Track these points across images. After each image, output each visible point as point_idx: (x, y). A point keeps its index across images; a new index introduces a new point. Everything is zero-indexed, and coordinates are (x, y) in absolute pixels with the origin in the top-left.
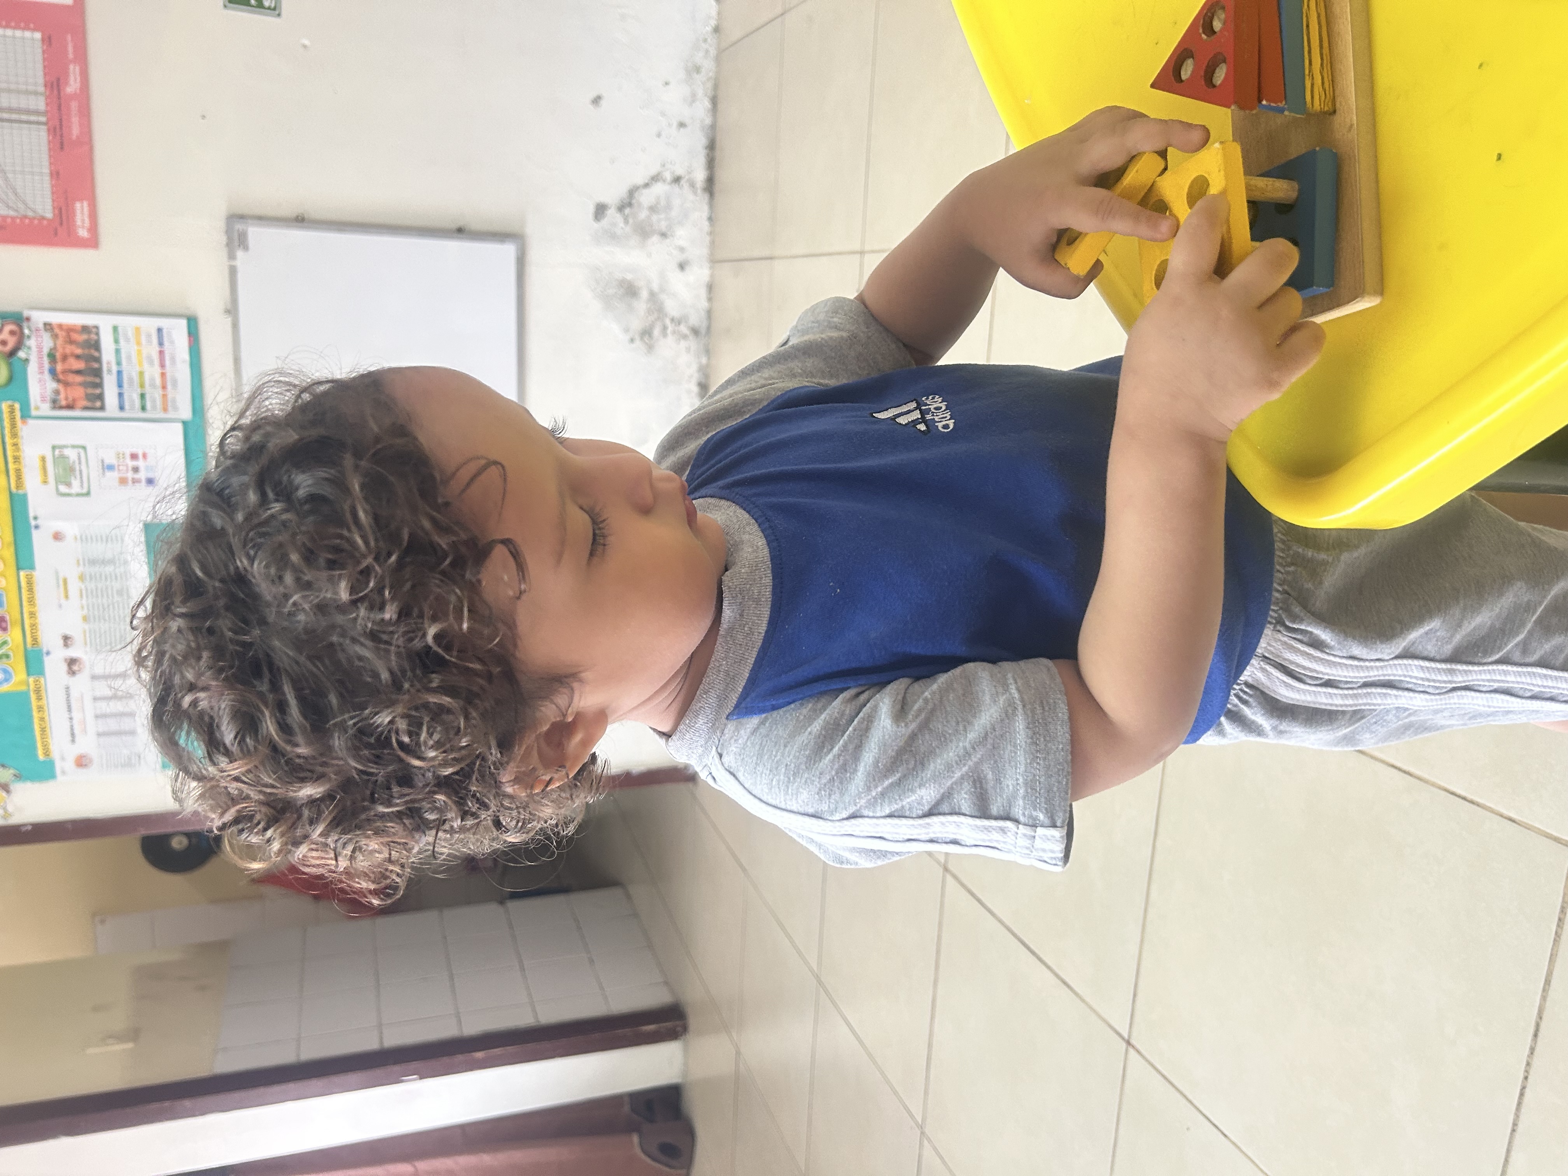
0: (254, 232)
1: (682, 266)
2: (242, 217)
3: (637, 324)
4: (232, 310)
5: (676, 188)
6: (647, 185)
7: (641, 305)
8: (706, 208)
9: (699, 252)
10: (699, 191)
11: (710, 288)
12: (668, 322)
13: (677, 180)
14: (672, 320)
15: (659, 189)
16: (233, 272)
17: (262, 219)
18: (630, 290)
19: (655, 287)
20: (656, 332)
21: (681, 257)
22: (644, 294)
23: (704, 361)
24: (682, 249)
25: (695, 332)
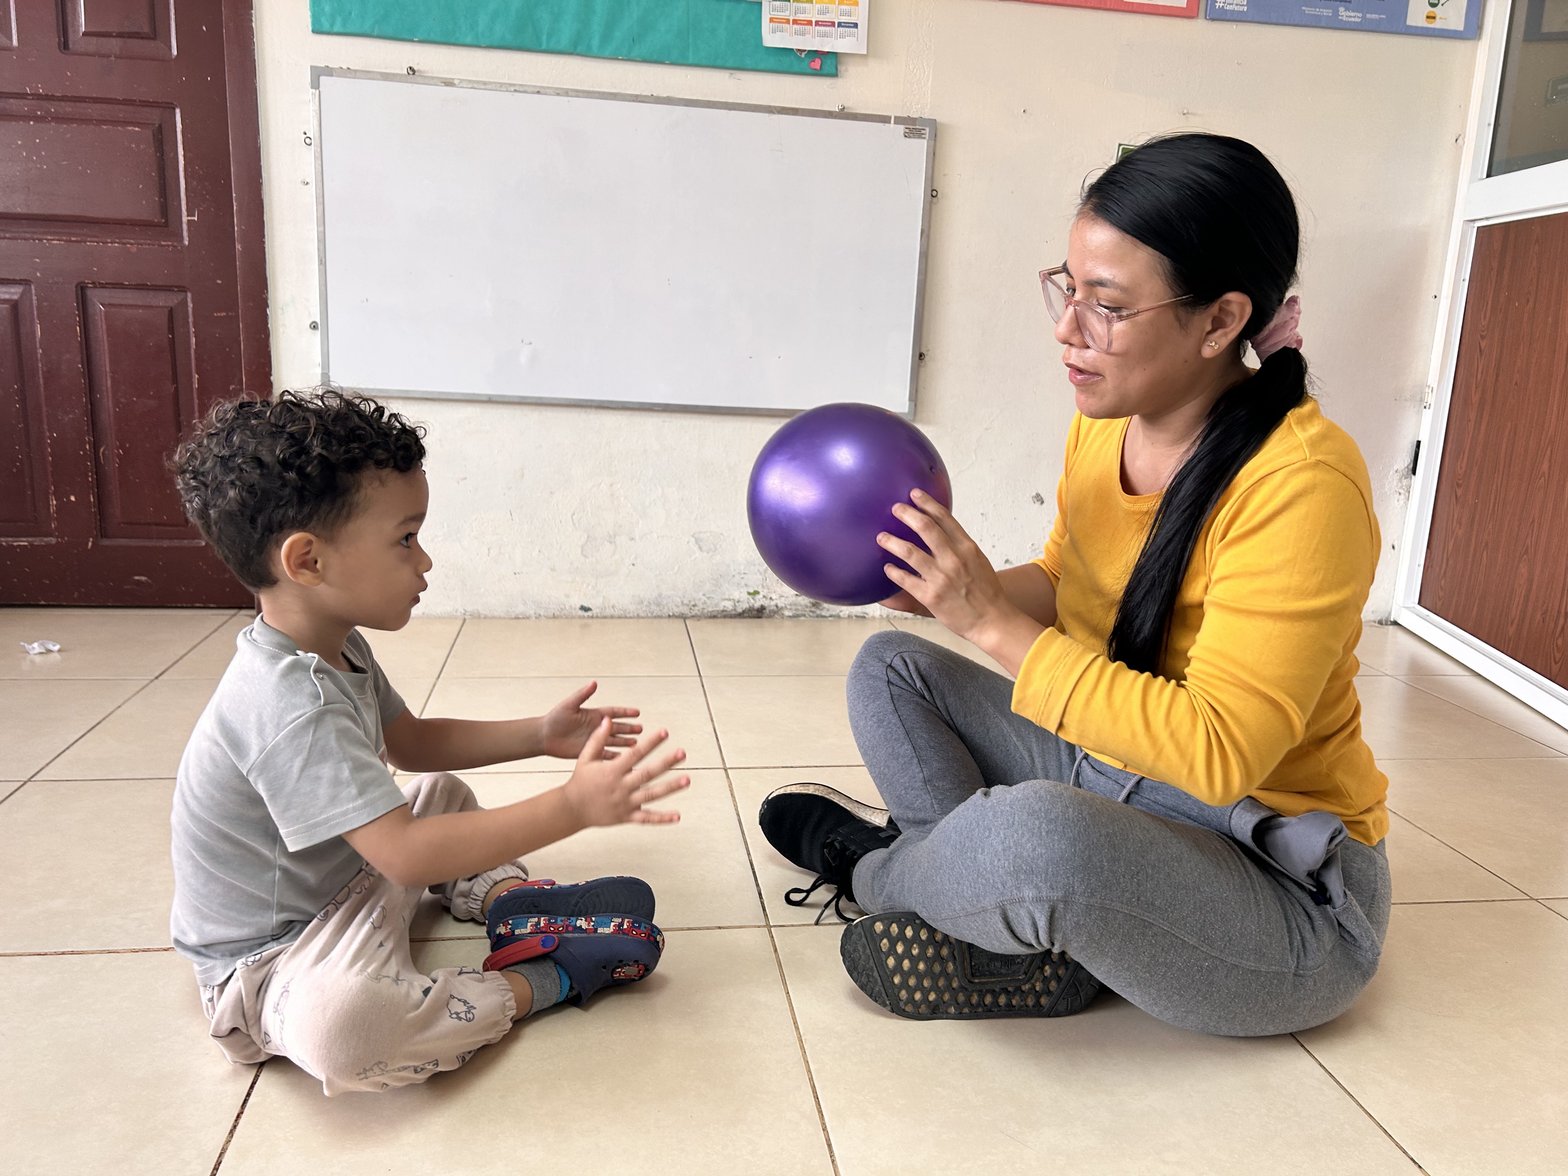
0: (921, 146)
2: (935, 137)
4: (844, 114)
16: (885, 120)
17: (933, 156)
23: (787, 613)
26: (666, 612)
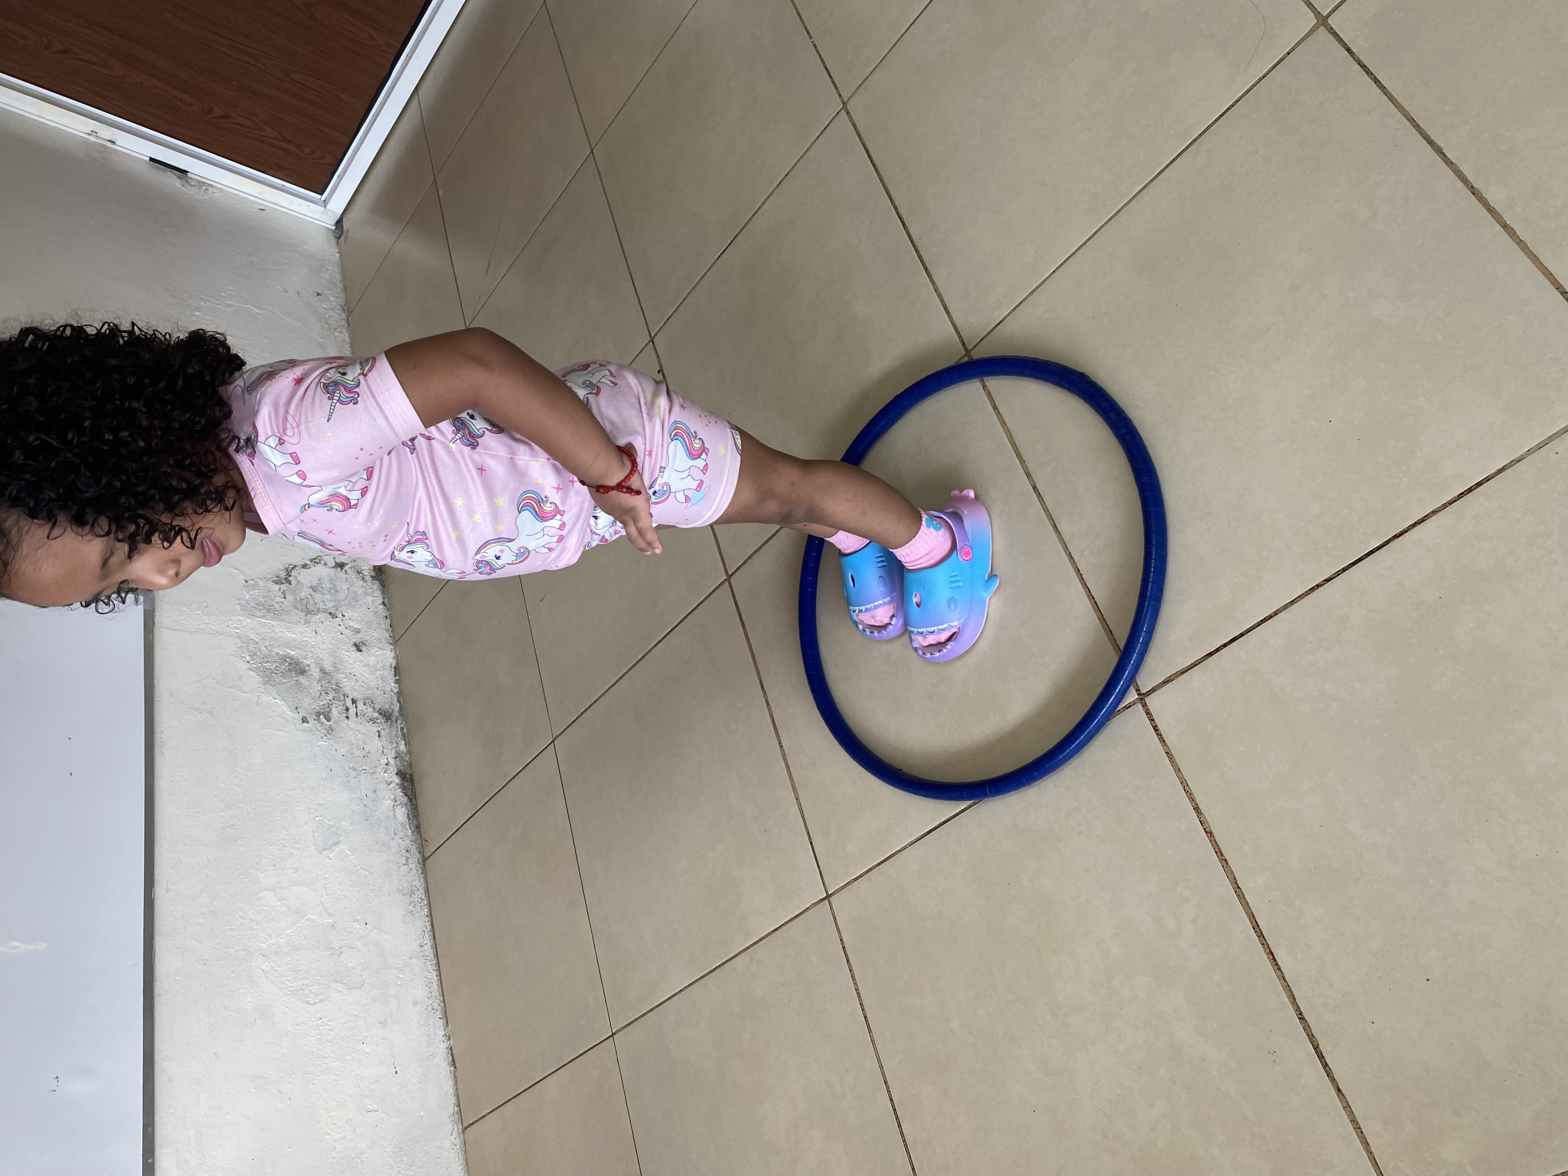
1: (358, 647)
3: (309, 705)
5: (340, 573)
6: (305, 566)
7: (312, 683)
8: (378, 593)
9: (378, 633)
10: (368, 578)
11: (397, 670)
12: (349, 703)
13: (341, 566)
14: (354, 701)
15: (321, 572)
18: (297, 669)
19: (328, 667)
20: (335, 712)
21: (357, 638)
22: (315, 673)
23: (402, 747)
24: (358, 631)
25: (386, 715)
26: (419, 884)
